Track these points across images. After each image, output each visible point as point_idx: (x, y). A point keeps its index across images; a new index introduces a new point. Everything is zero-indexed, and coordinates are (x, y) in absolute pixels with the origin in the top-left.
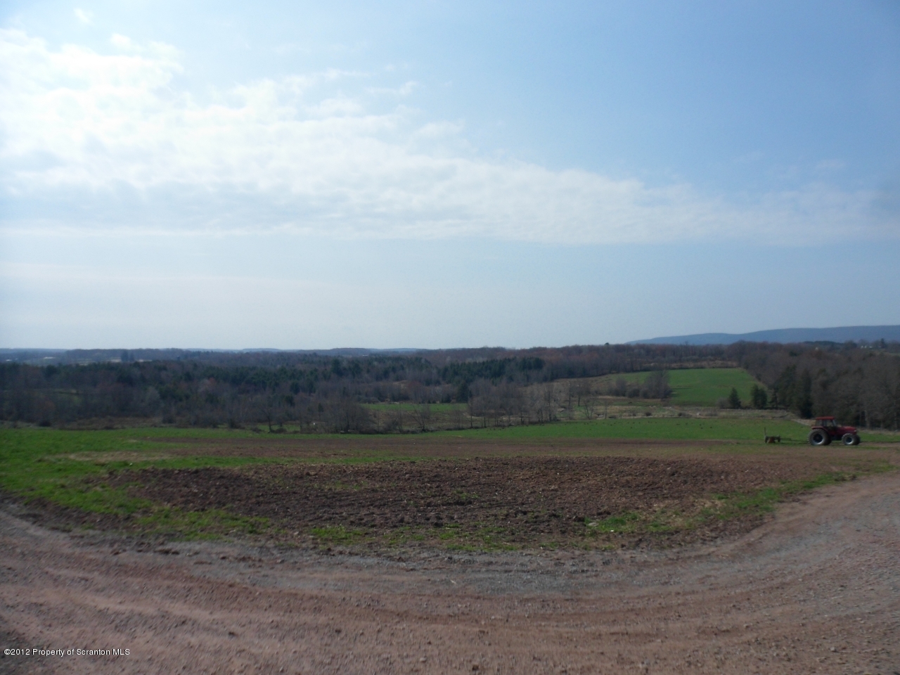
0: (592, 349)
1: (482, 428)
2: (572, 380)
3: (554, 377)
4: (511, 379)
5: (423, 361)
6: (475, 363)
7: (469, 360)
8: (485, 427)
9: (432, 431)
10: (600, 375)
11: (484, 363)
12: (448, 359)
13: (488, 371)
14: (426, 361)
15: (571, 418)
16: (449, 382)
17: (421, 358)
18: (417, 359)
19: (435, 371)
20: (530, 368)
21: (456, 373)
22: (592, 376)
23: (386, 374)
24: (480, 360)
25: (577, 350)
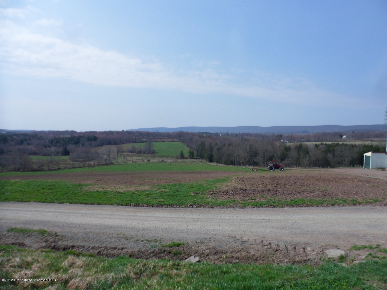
0: (118, 133)
1: (83, 167)
2: (110, 146)
3: (102, 144)
4: (83, 145)
5: (39, 136)
6: (66, 138)
7: (62, 136)
8: (85, 167)
9: (63, 169)
10: (122, 144)
11: (70, 138)
12: (51, 135)
13: (72, 141)
14: (40, 136)
15: (117, 163)
16: (54, 146)
17: (37, 135)
18: (35, 135)
19: (47, 141)
20: (91, 140)
21: (57, 142)
22: (118, 144)
23: (21, 143)
24: (68, 136)
25: (111, 133)
